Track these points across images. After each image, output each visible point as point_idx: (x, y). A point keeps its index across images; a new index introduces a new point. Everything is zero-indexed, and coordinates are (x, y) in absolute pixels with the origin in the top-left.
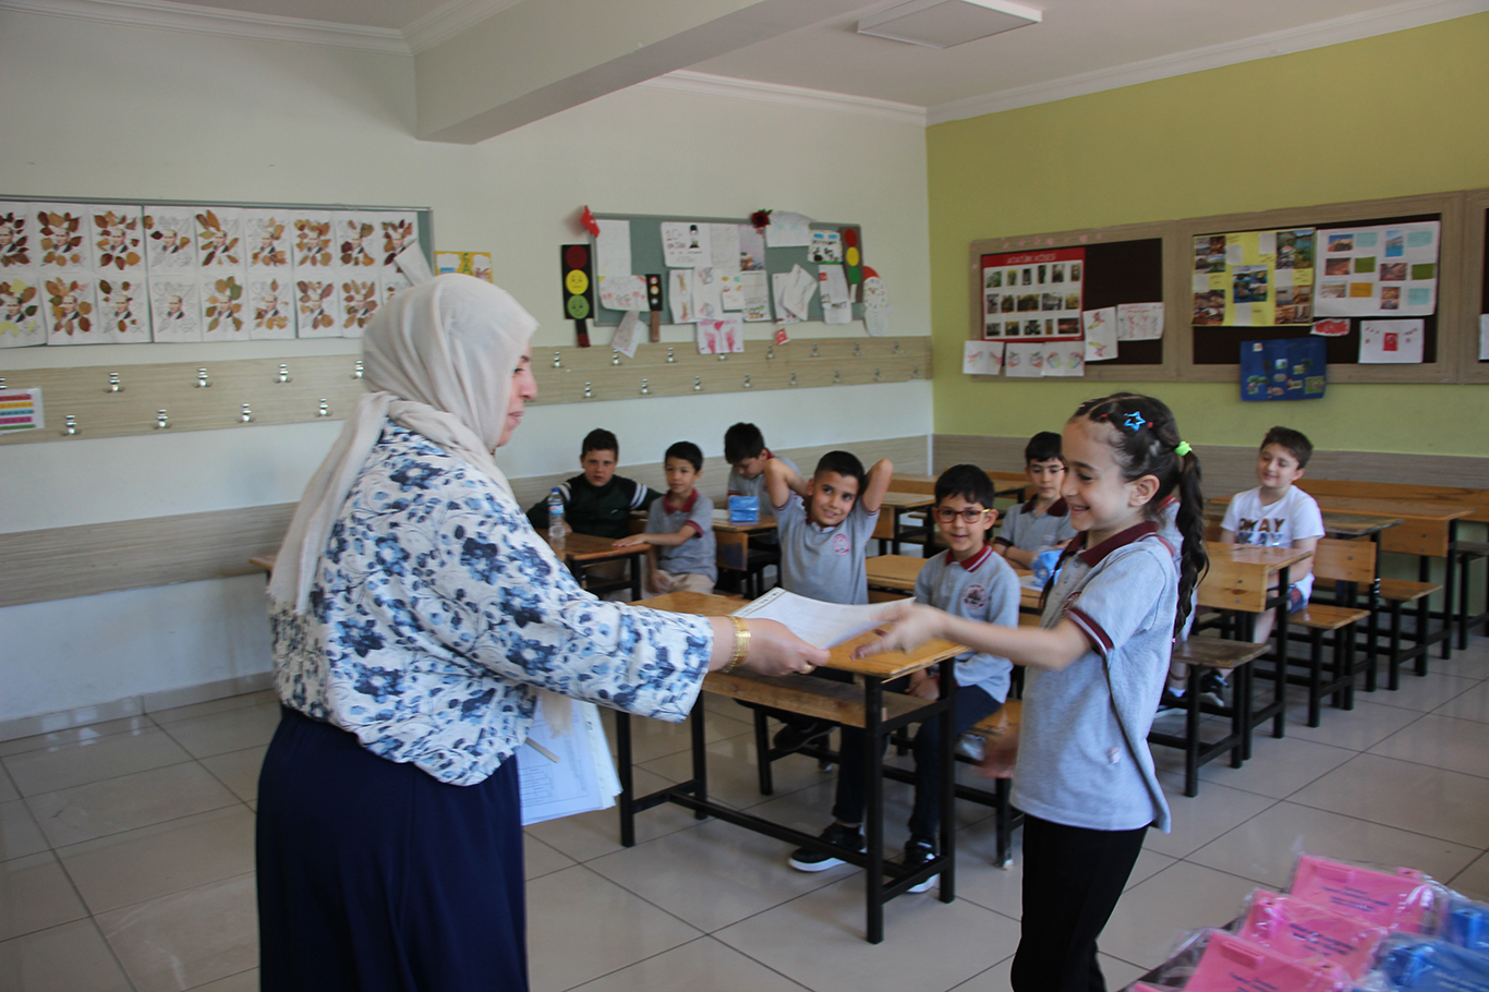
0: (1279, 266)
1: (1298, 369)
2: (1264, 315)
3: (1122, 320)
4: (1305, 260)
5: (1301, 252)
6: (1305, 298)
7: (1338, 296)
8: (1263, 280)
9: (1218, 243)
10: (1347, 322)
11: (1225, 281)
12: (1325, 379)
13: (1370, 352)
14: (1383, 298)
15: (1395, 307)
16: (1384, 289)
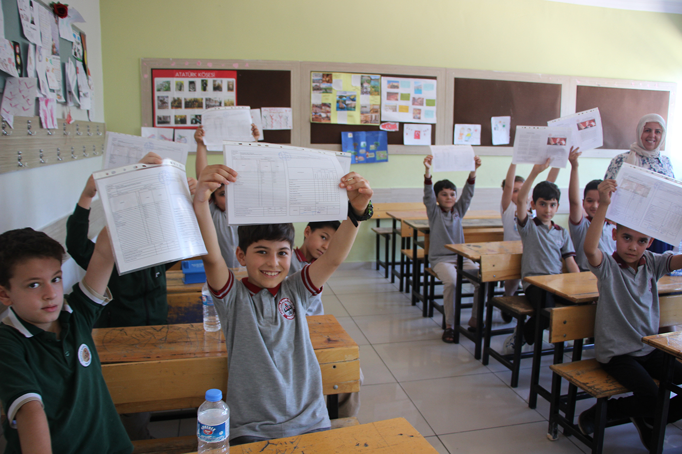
0: (363, 93)
1: (372, 147)
2: (354, 118)
3: (265, 117)
4: (375, 91)
5: (374, 87)
6: (377, 111)
7: (393, 111)
8: (354, 100)
9: (328, 77)
10: (397, 124)
11: (332, 99)
12: (387, 152)
13: (408, 139)
14: (414, 113)
15: (419, 118)
16: (414, 109)
